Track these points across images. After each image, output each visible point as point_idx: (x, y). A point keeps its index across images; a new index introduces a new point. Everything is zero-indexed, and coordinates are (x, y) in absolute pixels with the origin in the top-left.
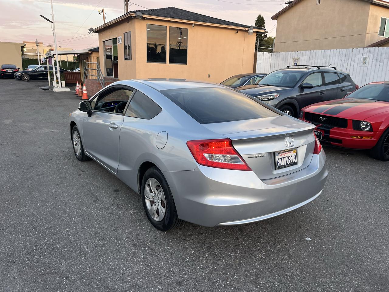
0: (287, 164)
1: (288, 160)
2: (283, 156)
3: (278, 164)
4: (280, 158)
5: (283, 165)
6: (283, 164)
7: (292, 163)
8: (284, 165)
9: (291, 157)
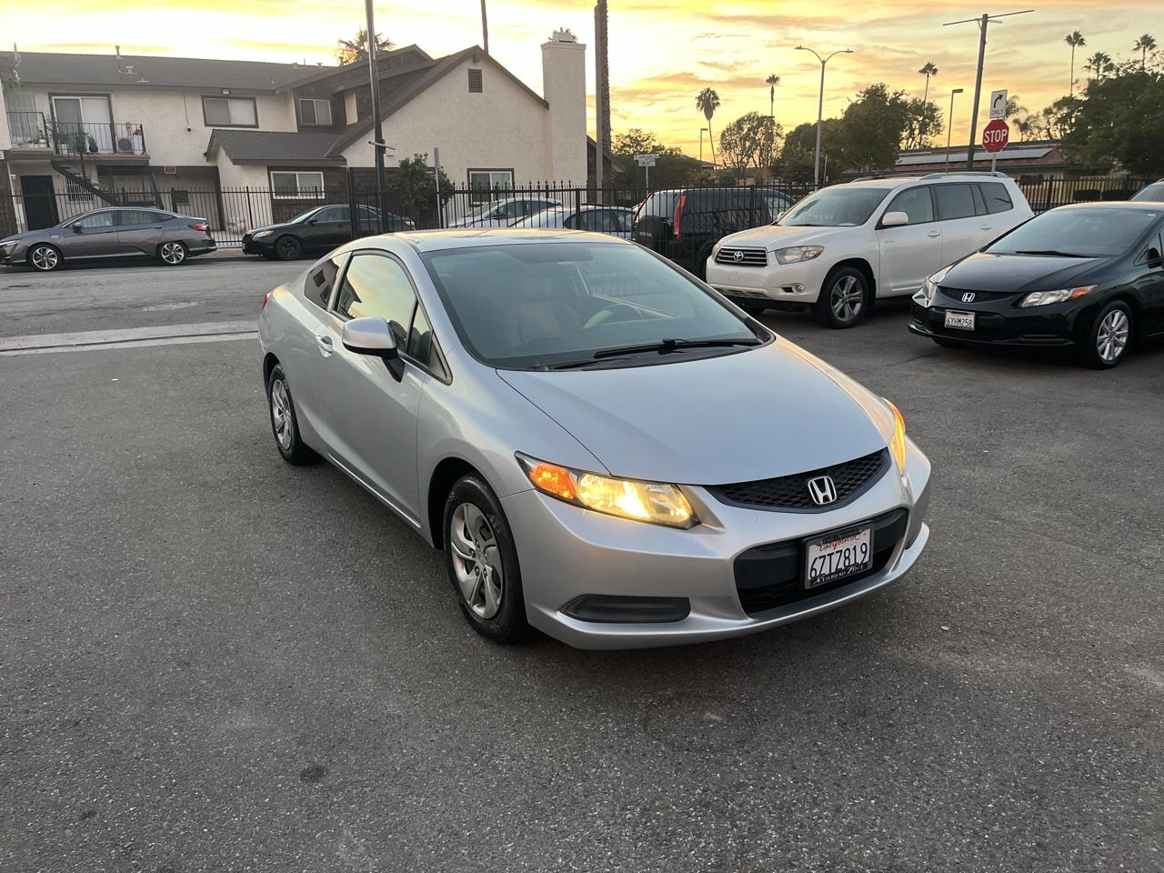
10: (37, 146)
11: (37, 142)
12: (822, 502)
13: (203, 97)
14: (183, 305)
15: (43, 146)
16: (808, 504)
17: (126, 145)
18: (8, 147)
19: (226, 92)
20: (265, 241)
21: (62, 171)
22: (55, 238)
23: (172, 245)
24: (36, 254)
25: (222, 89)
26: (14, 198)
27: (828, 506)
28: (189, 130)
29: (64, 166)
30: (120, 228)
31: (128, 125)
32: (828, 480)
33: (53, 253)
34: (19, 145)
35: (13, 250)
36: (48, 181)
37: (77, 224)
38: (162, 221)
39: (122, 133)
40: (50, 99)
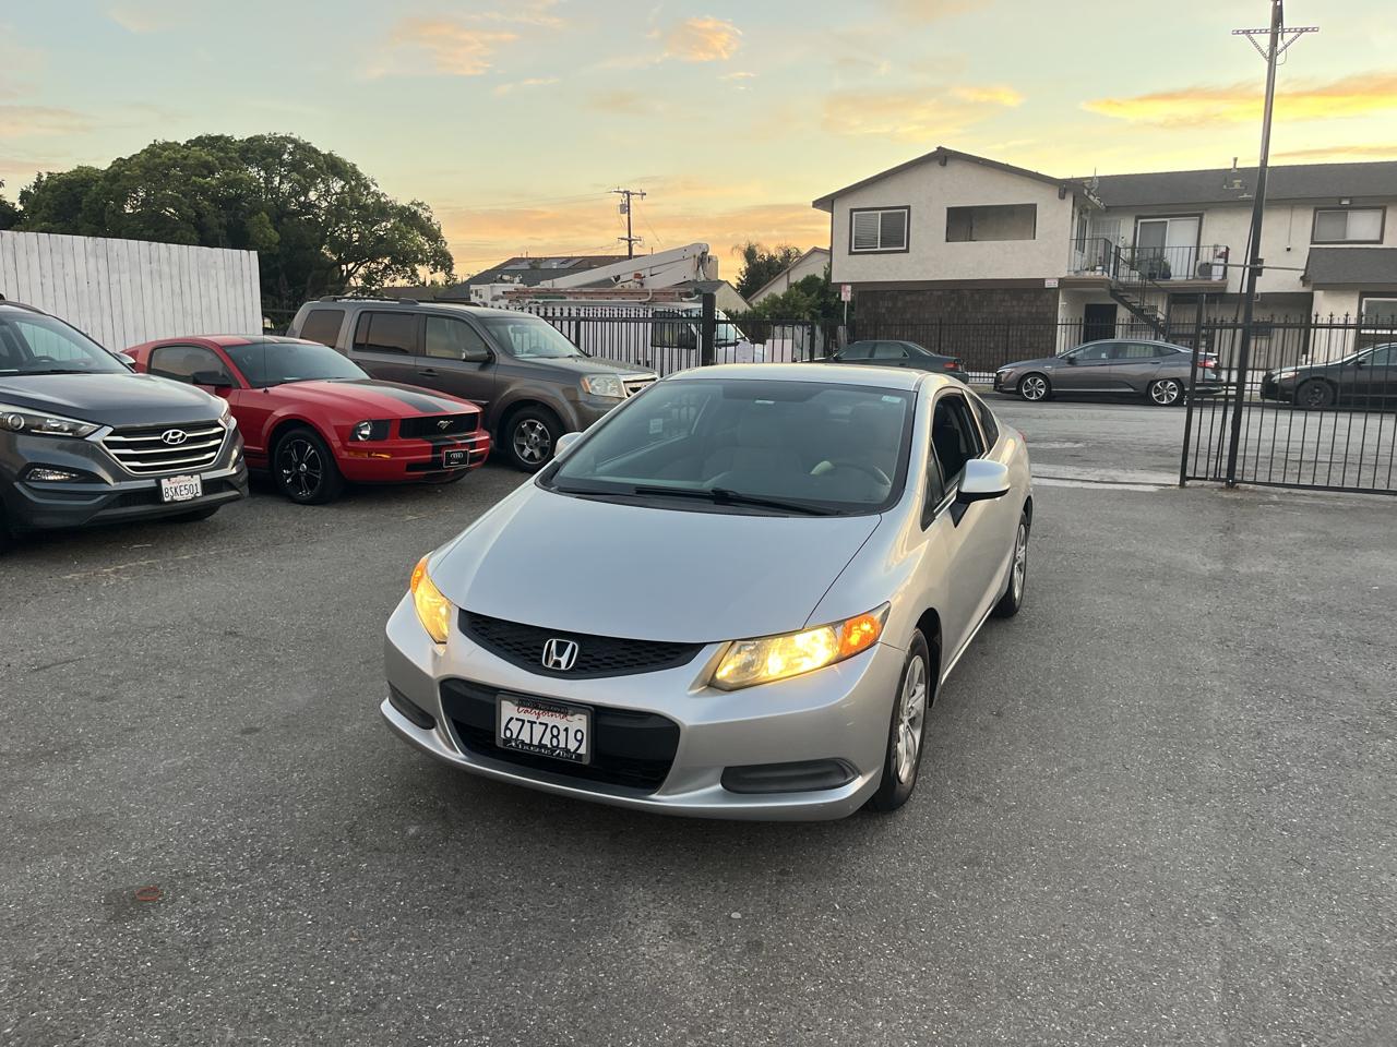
10: (1093, 273)
11: (1094, 270)
12: (550, 666)
13: (1316, 210)
14: (1068, 445)
15: (1098, 273)
16: (535, 661)
17: (1206, 269)
18: (1064, 274)
19: (1345, 202)
20: (1284, 383)
21: (1121, 300)
22: (1048, 369)
23: (1166, 383)
24: (1027, 384)
25: (1341, 199)
26: (1059, 327)
27: (556, 672)
28: (1289, 249)
29: (1121, 294)
30: (1115, 361)
31: (1216, 247)
32: (574, 648)
33: (1043, 383)
34: (1076, 272)
35: (1007, 377)
36: (1113, 310)
37: (1072, 355)
38: (1162, 354)
39: (1207, 255)
40: (1136, 222)
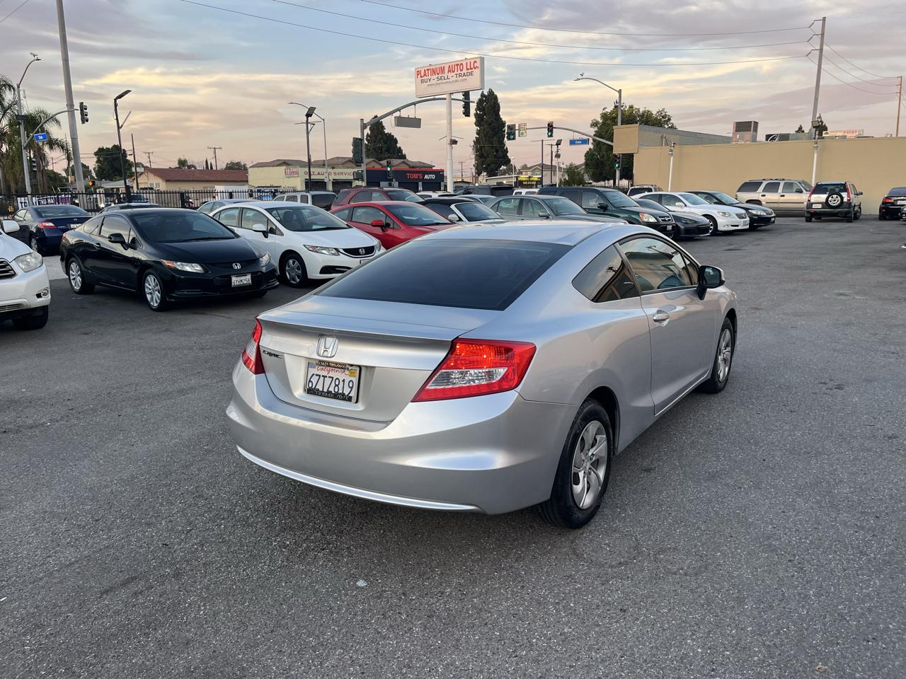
0: (329, 392)
1: (333, 385)
2: (325, 373)
3: (310, 383)
4: (316, 375)
5: (321, 389)
6: (320, 387)
7: (340, 394)
8: (323, 391)
9: (341, 381)
